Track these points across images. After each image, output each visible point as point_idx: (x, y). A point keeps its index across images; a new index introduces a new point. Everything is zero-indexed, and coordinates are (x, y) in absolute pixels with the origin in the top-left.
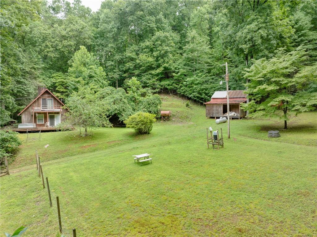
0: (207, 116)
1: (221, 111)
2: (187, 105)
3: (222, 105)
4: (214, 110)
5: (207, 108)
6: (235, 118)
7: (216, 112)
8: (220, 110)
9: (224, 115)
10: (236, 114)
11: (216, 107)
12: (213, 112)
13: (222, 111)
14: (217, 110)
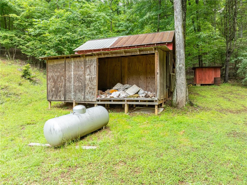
0: (50, 98)
1: (91, 80)
2: (26, 74)
3: (95, 58)
4: (70, 78)
5: (50, 74)
6: (137, 105)
7: (77, 84)
8: (87, 77)
9: (103, 97)
10: (142, 91)
11: (77, 67)
12: (68, 84)
13: (95, 82)
14: (78, 79)
